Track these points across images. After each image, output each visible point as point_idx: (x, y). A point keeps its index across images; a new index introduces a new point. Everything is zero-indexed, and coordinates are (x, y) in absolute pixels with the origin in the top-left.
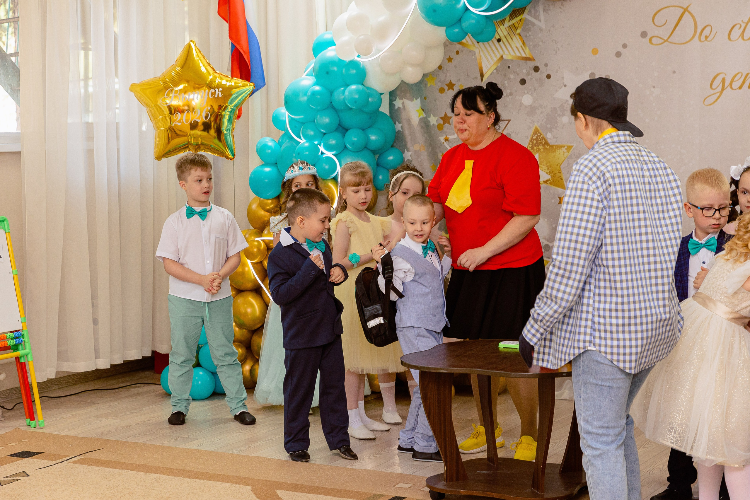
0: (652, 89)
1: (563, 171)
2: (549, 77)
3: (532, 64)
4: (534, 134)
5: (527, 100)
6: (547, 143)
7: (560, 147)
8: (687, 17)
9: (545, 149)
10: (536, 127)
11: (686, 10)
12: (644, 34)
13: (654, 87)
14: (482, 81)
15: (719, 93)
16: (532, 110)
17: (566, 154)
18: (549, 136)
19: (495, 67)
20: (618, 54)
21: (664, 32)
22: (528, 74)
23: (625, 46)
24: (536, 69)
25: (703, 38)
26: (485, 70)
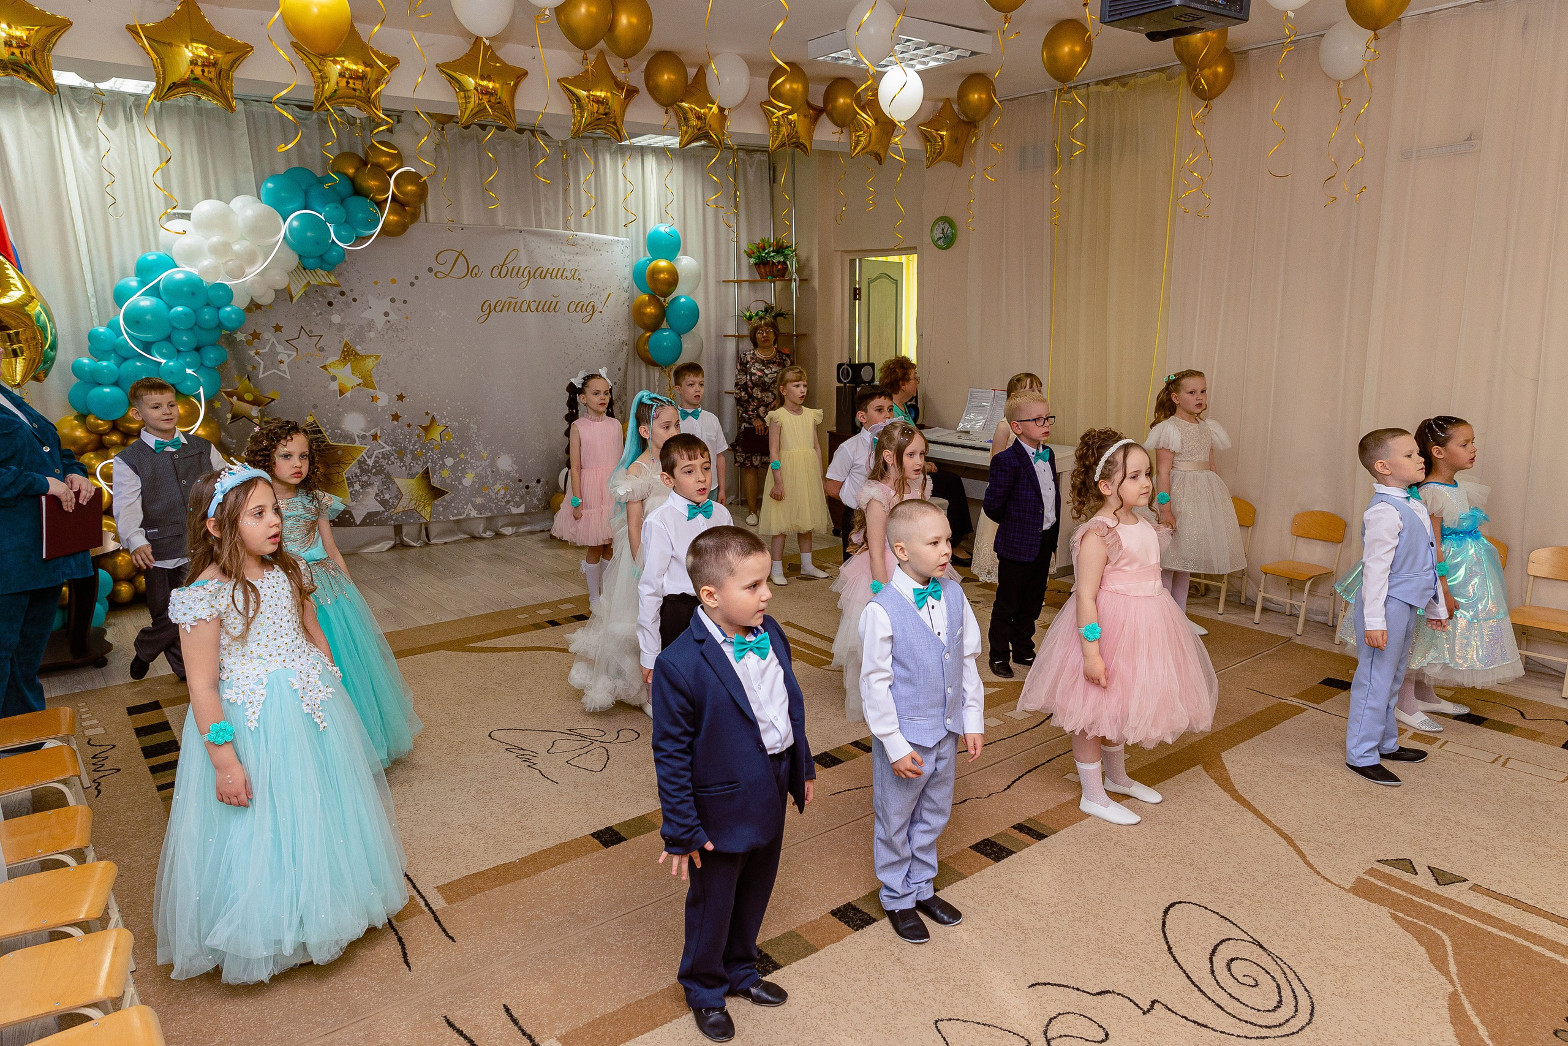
0: (440, 311)
1: (373, 375)
2: (355, 300)
3: (338, 289)
4: (345, 347)
5: (336, 319)
6: (356, 354)
7: (368, 357)
8: (461, 258)
9: (355, 358)
10: (346, 342)
11: (460, 253)
12: (430, 270)
14: (292, 301)
15: (487, 315)
16: (341, 328)
17: (375, 363)
18: (358, 348)
19: (303, 291)
20: (412, 284)
21: (445, 269)
22: (335, 297)
23: (417, 278)
24: (343, 294)
25: (474, 275)
26: (294, 293)
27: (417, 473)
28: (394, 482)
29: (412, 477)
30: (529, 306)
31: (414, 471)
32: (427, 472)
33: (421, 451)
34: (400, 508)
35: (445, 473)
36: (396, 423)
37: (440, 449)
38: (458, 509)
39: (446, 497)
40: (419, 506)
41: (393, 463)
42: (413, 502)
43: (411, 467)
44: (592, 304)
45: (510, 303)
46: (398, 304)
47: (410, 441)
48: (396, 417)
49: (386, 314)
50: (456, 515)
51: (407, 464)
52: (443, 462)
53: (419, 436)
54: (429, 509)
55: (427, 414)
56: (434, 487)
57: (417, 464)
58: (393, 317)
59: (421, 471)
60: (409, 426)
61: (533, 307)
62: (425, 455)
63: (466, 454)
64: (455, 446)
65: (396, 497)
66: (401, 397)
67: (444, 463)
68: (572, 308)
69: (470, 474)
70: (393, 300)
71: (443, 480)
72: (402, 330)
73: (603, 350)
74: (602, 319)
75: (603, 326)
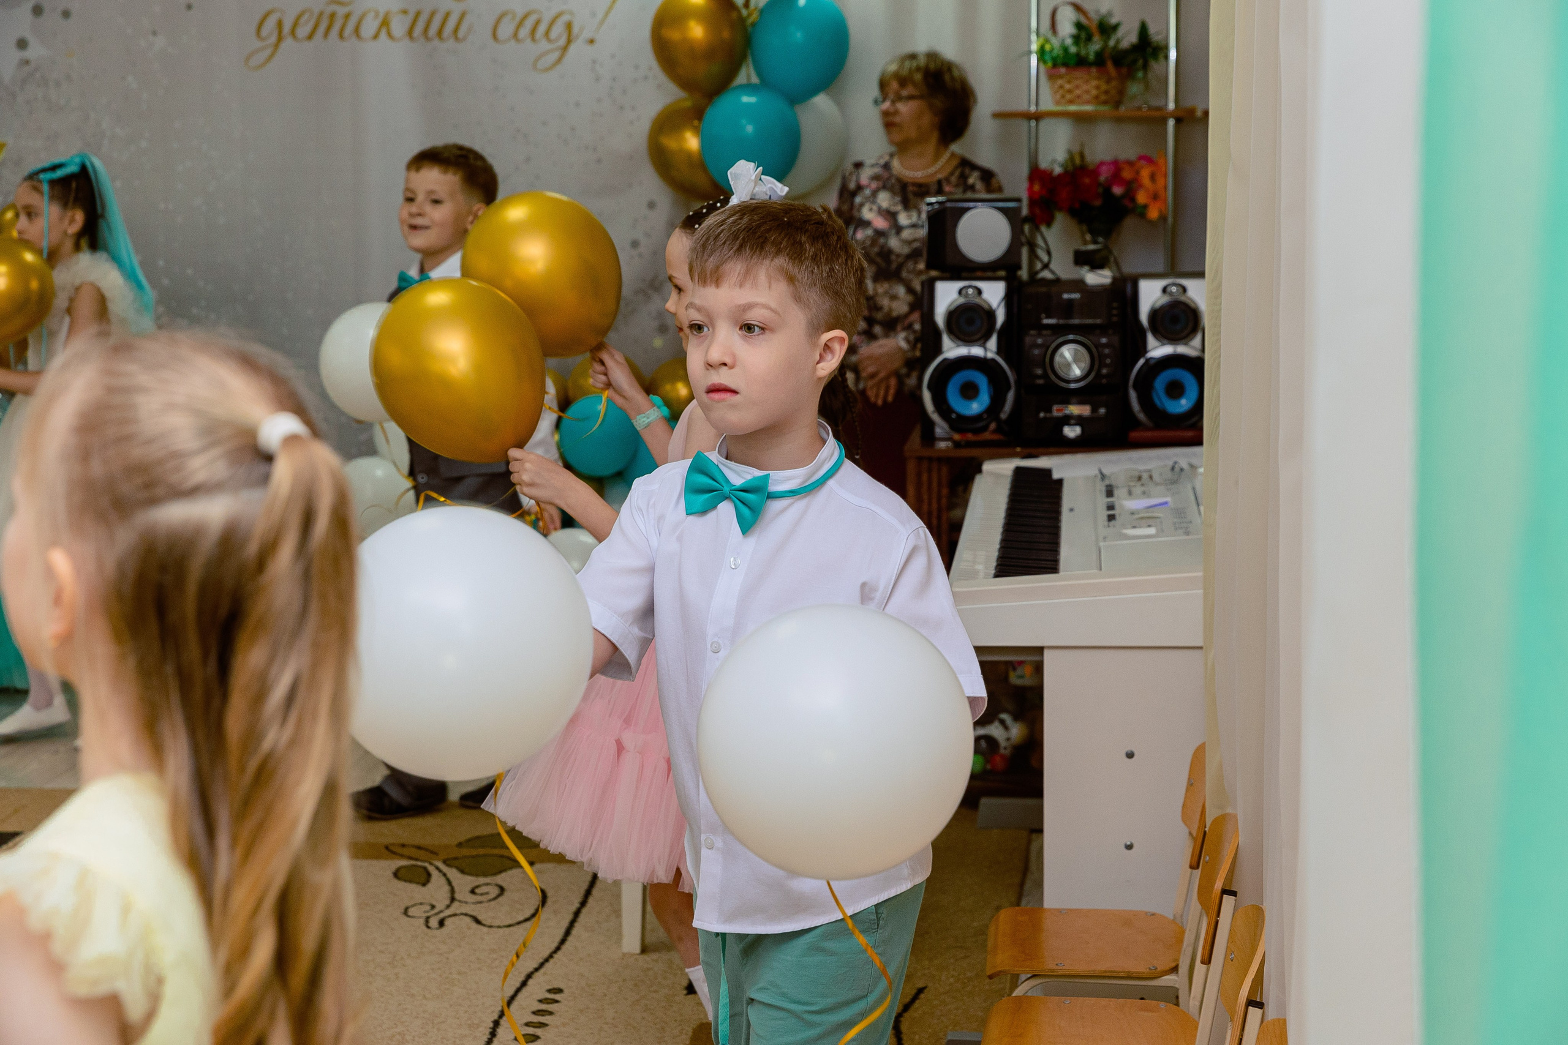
0: (152, 37)
13: (154, 33)
46: (51, 19)
49: (22, 44)
58: (35, 51)
70: (37, 11)
72: (58, 84)
73: (595, 149)
74: (594, 62)
75: (597, 79)
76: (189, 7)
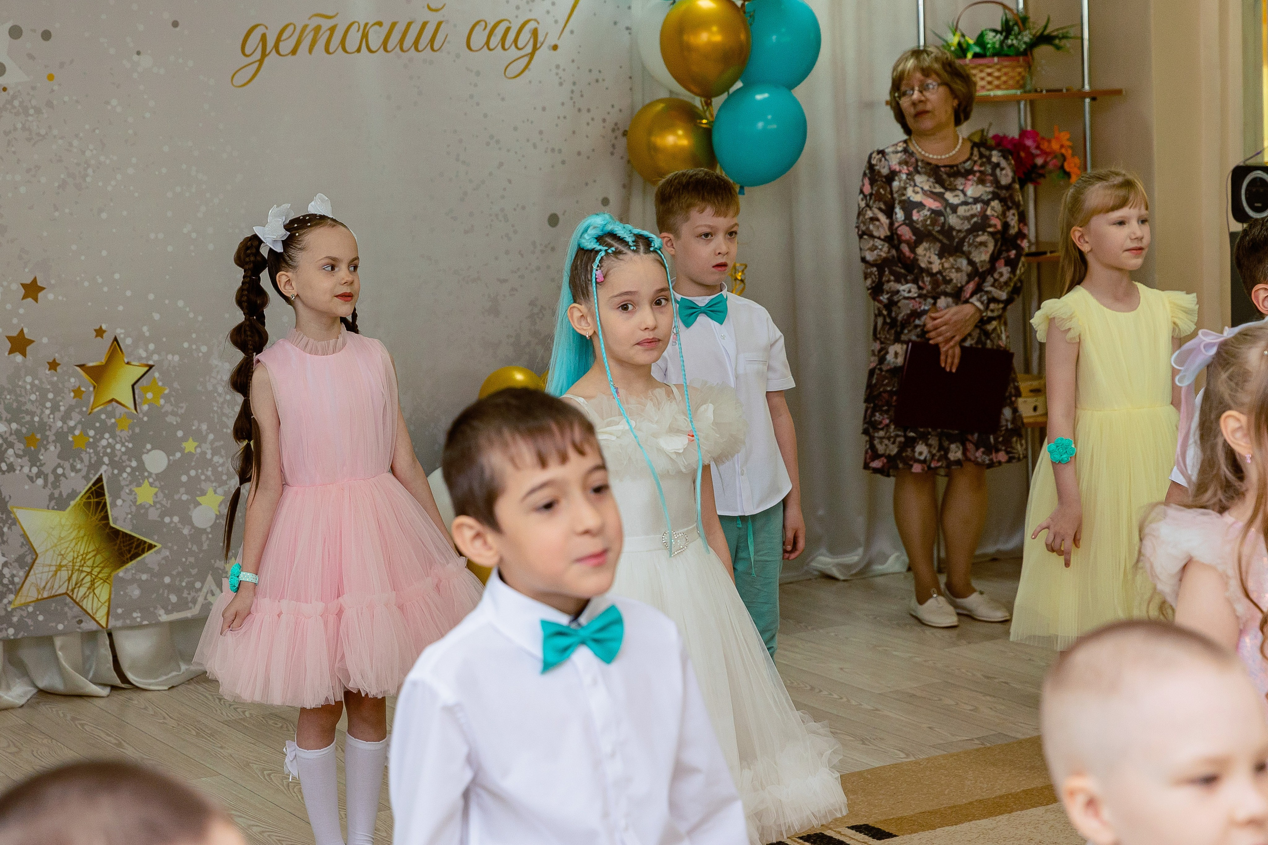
0: (135, 57)
13: (138, 53)
15: (257, 64)
27: (73, 495)
28: (15, 522)
29: (60, 504)
30: (365, 36)
31: (65, 488)
32: (97, 491)
33: (84, 433)
34: (30, 593)
35: (146, 494)
36: (19, 358)
37: (132, 427)
38: (178, 591)
39: (148, 557)
40: (79, 584)
41: (11, 468)
42: (64, 574)
43: (57, 477)
44: (532, 25)
45: (318, 29)
46: (30, 41)
47: (55, 408)
48: (19, 344)
50: (177, 608)
51: (47, 469)
52: (141, 463)
53: (78, 392)
54: (103, 592)
55: (100, 332)
56: (116, 532)
57: (73, 468)
58: (14, 76)
59: (83, 487)
60: (53, 365)
61: (375, 40)
62: (94, 445)
63: (200, 438)
64: (171, 419)
65: (20, 560)
66: (32, 290)
67: (141, 467)
68: (478, 39)
69: (210, 491)
70: (15, 33)
71: (140, 512)
72: (38, 111)
73: (560, 151)
74: (558, 67)
75: (561, 84)
76: (175, 24)
